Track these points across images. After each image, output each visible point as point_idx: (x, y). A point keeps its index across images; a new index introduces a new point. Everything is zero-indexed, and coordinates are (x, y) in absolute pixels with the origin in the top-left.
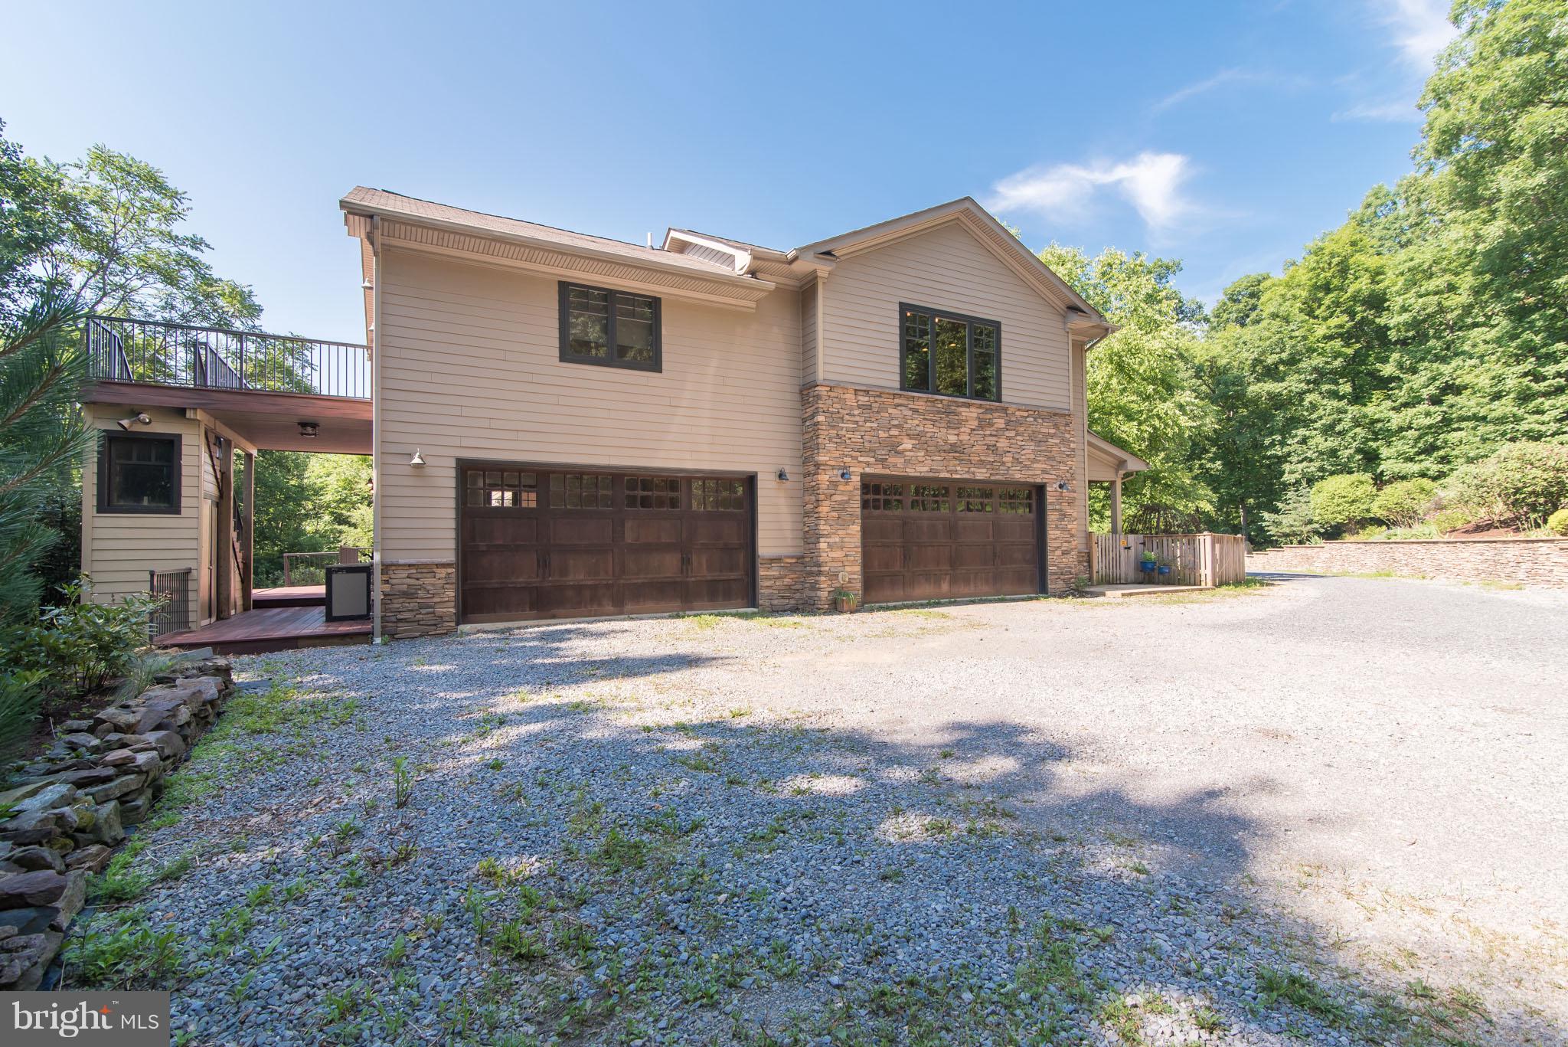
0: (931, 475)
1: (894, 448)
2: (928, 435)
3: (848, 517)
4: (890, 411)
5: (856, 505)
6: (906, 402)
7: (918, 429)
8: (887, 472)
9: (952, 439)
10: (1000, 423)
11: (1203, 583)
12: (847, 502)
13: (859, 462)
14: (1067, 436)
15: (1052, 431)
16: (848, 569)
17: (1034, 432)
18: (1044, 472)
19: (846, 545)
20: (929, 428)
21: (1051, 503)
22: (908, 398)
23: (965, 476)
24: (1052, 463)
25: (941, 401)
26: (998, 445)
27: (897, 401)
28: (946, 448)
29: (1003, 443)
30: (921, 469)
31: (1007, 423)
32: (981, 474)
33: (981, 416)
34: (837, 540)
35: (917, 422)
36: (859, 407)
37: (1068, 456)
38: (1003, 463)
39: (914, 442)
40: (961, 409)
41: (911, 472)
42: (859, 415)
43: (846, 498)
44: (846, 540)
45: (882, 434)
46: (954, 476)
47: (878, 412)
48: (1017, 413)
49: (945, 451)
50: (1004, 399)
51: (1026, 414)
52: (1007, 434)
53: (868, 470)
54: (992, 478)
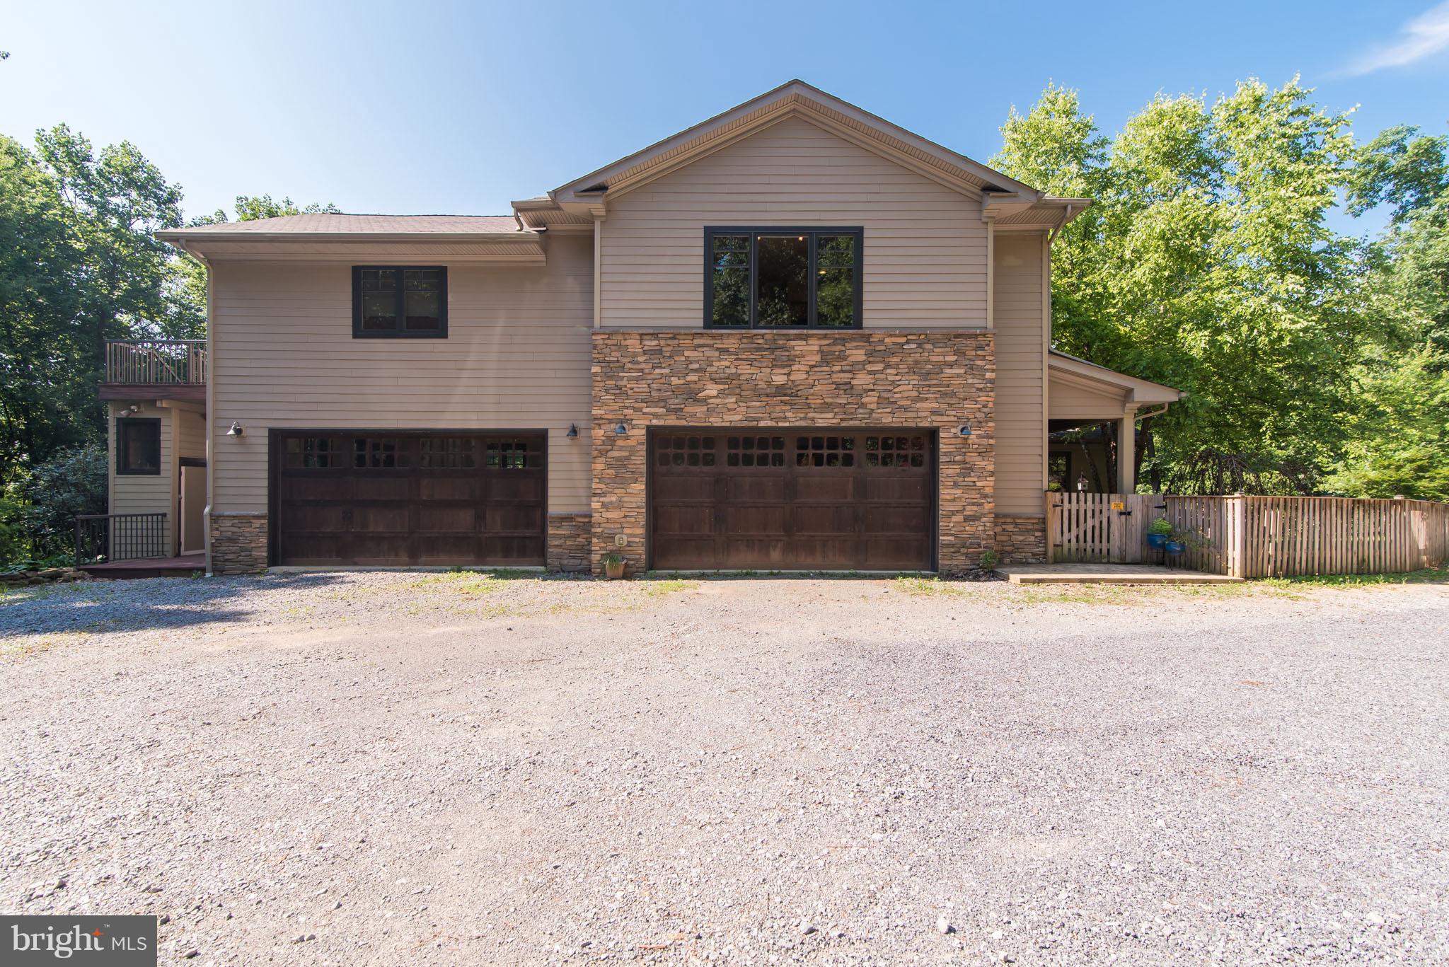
0: (745, 424)
1: (692, 395)
2: (743, 378)
3: (628, 475)
4: (687, 353)
5: (640, 461)
6: (711, 342)
7: (728, 371)
8: (684, 423)
9: (779, 379)
10: (858, 354)
11: (1230, 571)
12: (627, 458)
13: (644, 414)
14: (979, 363)
15: (953, 358)
16: (627, 531)
17: (917, 362)
18: (934, 412)
19: (625, 505)
20: (745, 369)
21: (946, 454)
22: (713, 337)
23: (797, 424)
24: (948, 400)
25: (763, 336)
26: (854, 382)
27: (696, 341)
28: (768, 391)
29: (862, 380)
30: (734, 419)
31: (870, 354)
32: (825, 420)
33: (826, 349)
34: (614, 499)
35: (727, 363)
36: (645, 353)
37: (979, 390)
38: (863, 405)
39: (721, 387)
40: (793, 343)
41: (715, 421)
42: (645, 362)
43: (627, 454)
44: (625, 499)
45: (675, 381)
46: (781, 424)
47: (670, 357)
48: (887, 340)
49: (767, 395)
50: (865, 323)
51: (903, 340)
52: (869, 367)
53: (655, 422)
54: (844, 424)
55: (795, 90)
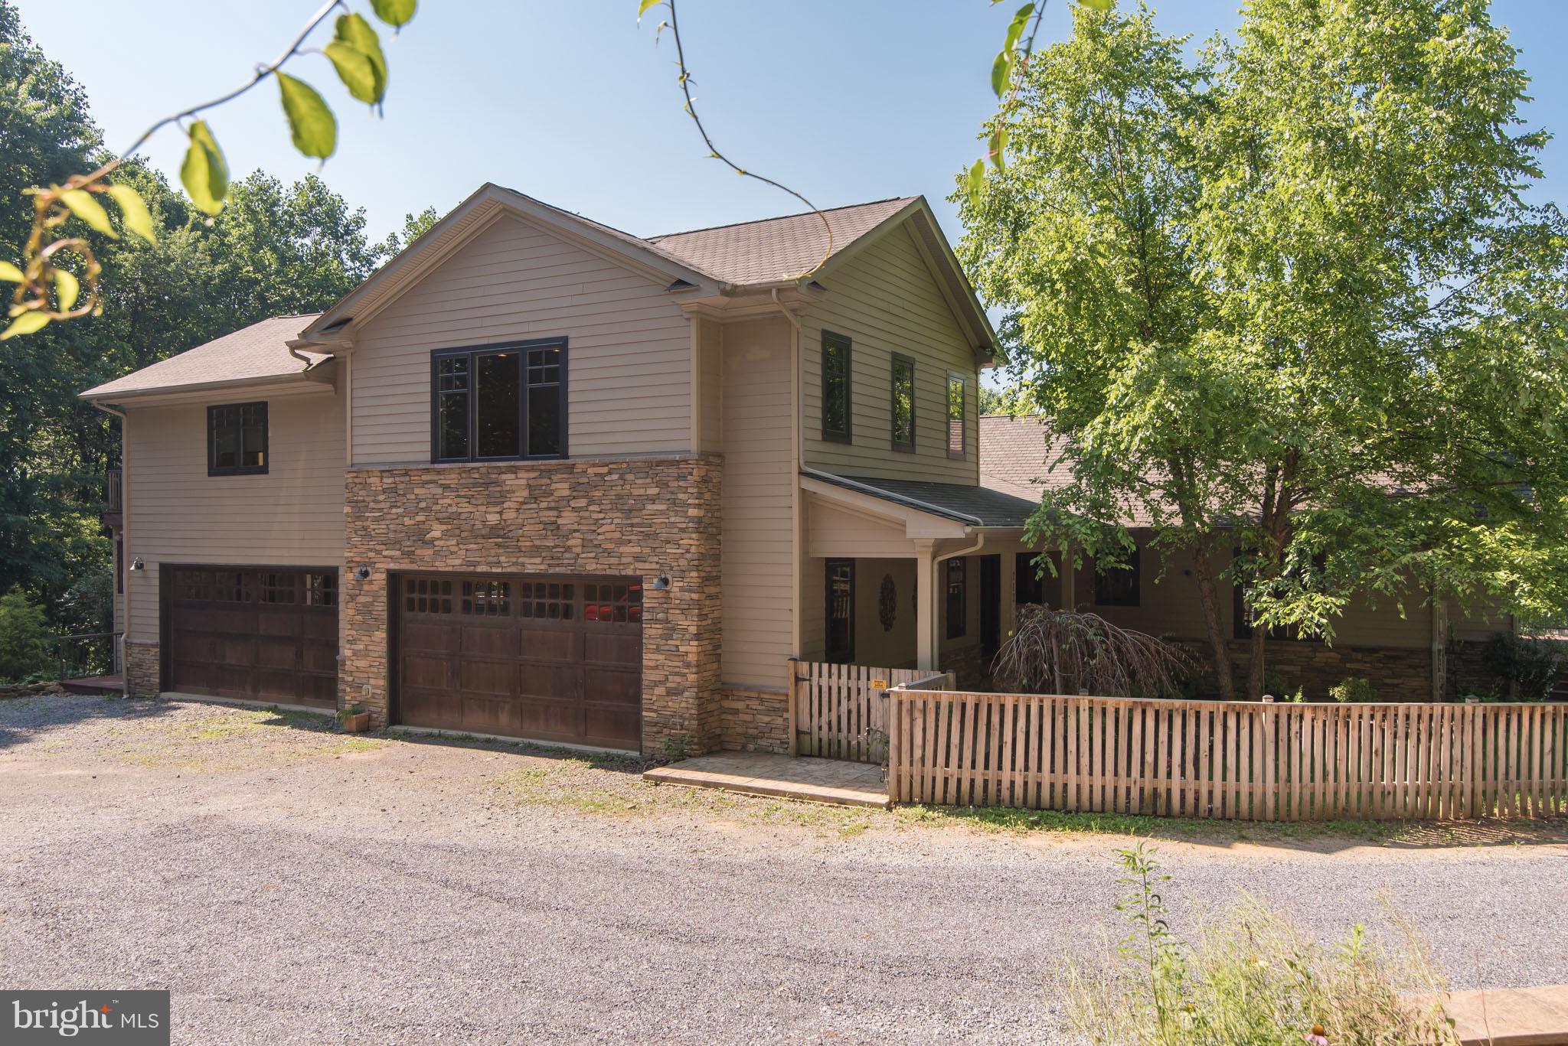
0: (464, 569)
1: (420, 536)
2: (463, 517)
3: (372, 622)
4: (417, 491)
5: (381, 608)
6: (435, 478)
7: (450, 510)
8: (414, 567)
9: (493, 519)
10: (562, 489)
12: (371, 604)
13: (385, 557)
14: (681, 496)
15: (655, 491)
16: (372, 681)
17: (619, 497)
18: (638, 558)
19: (371, 654)
20: (465, 508)
21: (651, 609)
22: (438, 472)
23: (509, 570)
24: (650, 543)
25: (478, 469)
26: (560, 521)
27: (424, 478)
28: (484, 532)
29: (567, 519)
30: (453, 563)
31: (572, 488)
32: (533, 566)
33: (532, 482)
34: (362, 647)
35: (448, 501)
36: (384, 491)
37: (682, 530)
38: (568, 549)
39: (444, 527)
40: (504, 477)
41: (441, 566)
42: (384, 501)
43: (371, 600)
44: (370, 648)
45: (407, 521)
46: (494, 570)
47: (404, 495)
48: (590, 471)
49: (483, 537)
50: (572, 451)
51: (605, 470)
52: (573, 504)
53: (392, 566)
54: (551, 571)
55: (488, 193)
